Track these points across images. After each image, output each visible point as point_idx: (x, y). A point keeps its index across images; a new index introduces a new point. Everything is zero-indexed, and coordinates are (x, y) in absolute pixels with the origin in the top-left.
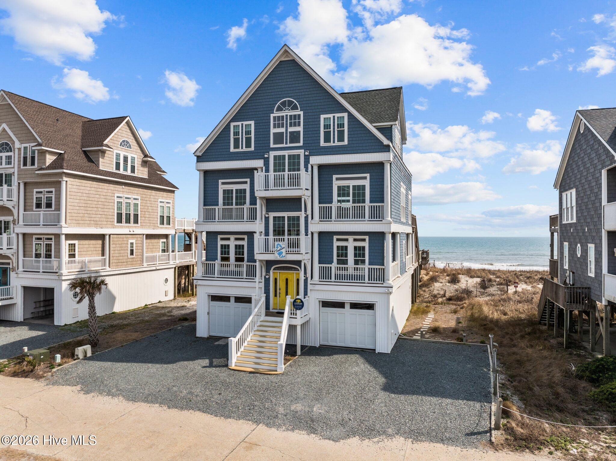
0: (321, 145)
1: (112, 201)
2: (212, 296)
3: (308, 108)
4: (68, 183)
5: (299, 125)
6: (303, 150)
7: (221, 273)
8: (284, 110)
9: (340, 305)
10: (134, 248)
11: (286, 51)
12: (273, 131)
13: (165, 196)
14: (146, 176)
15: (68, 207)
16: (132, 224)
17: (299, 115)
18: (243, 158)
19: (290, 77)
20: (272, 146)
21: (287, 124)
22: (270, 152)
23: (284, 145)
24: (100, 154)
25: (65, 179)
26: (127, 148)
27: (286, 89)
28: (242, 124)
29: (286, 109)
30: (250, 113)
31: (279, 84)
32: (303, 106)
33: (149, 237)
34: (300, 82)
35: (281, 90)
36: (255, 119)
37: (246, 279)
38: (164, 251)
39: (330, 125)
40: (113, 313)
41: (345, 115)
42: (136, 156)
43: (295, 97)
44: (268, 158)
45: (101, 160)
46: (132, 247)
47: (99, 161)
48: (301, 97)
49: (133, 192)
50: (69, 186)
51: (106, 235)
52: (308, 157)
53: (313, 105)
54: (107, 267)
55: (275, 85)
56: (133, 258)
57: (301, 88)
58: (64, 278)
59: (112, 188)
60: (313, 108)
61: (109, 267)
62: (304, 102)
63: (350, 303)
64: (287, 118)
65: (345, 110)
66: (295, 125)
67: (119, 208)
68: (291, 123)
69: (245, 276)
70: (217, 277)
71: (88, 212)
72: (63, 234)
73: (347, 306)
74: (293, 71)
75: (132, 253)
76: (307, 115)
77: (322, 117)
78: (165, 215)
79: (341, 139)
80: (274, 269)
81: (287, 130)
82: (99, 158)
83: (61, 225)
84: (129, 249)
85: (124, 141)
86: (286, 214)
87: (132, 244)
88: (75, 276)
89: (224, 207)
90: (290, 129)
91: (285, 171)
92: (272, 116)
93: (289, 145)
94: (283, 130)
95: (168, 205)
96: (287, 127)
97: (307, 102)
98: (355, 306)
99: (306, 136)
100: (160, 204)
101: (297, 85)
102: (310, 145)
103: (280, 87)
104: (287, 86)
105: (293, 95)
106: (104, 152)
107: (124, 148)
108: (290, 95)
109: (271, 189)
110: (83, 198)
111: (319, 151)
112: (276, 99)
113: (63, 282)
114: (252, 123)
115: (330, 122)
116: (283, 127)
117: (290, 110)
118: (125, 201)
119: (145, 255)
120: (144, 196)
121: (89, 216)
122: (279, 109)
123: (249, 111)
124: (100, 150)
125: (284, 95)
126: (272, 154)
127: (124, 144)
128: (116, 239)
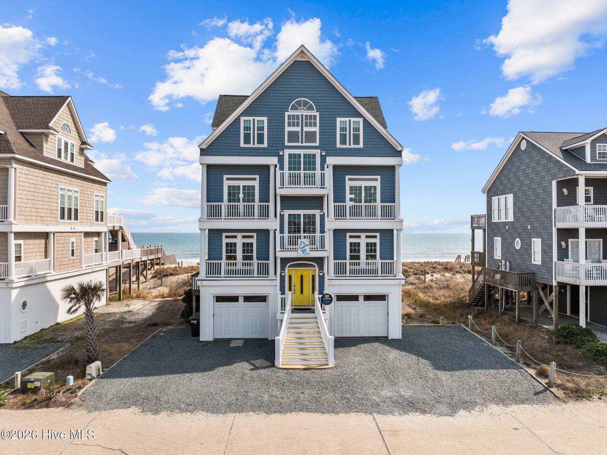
0: (337, 147)
1: (56, 193)
2: (217, 297)
3: (324, 110)
4: (18, 170)
5: (315, 125)
6: (320, 150)
7: (228, 272)
8: (299, 110)
9: (354, 298)
10: (75, 248)
11: (302, 52)
12: (287, 129)
13: (99, 189)
14: (82, 166)
15: (17, 200)
16: (73, 221)
17: (315, 116)
18: (255, 154)
19: (305, 78)
20: (287, 144)
21: (302, 124)
22: (285, 150)
23: (299, 144)
24: (44, 138)
25: (15, 166)
26: (67, 133)
27: (301, 89)
28: (254, 120)
29: (301, 108)
30: (263, 109)
31: (294, 83)
32: (318, 107)
33: (87, 234)
34: (315, 84)
35: (296, 89)
36: (269, 115)
37: (257, 277)
38: (96, 251)
39: (346, 128)
40: (57, 324)
41: (361, 120)
42: (74, 143)
43: (310, 98)
44: (283, 156)
45: (45, 145)
46: (73, 247)
47: (42, 146)
48: (316, 98)
49: (74, 183)
50: (18, 175)
51: (51, 232)
52: (324, 157)
53: (329, 107)
54: (52, 271)
55: (290, 83)
56: (73, 260)
57: (316, 89)
58: (14, 285)
59: (56, 179)
60: (329, 110)
61: (54, 270)
62: (319, 104)
63: (364, 295)
64: (302, 118)
65: (360, 115)
66: (311, 126)
67: (62, 202)
68: (306, 123)
69: (256, 275)
70: (224, 277)
71: (35, 206)
72: (12, 232)
73: (361, 299)
74: (308, 72)
75: (73, 255)
76: (323, 116)
77: (339, 120)
78: (100, 210)
79: (356, 142)
80: (289, 267)
81: (302, 129)
82: (42, 143)
83: (11, 222)
84: (71, 249)
85: (64, 125)
86: (302, 212)
87: (73, 243)
88: (24, 282)
89: (230, 204)
90: (306, 129)
91: (300, 170)
92: (287, 114)
93: (305, 144)
94: (298, 129)
95: (102, 199)
96: (302, 126)
97: (323, 104)
98: (368, 298)
99: (322, 137)
100: (96, 198)
101: (312, 86)
102: (326, 146)
103: (294, 86)
104: (303, 86)
105: (308, 95)
106: (47, 136)
107: (64, 132)
108: (306, 95)
109: (287, 186)
110: (30, 189)
111: (336, 152)
112: (291, 98)
113: (13, 291)
114: (265, 119)
115: (346, 125)
116: (298, 126)
117: (305, 110)
118: (67, 194)
119: (83, 255)
120: (83, 188)
121: (36, 210)
122: (294, 108)
123: (262, 106)
124: (43, 133)
125: (299, 95)
126: (287, 152)
127: (65, 128)
128: (59, 238)
